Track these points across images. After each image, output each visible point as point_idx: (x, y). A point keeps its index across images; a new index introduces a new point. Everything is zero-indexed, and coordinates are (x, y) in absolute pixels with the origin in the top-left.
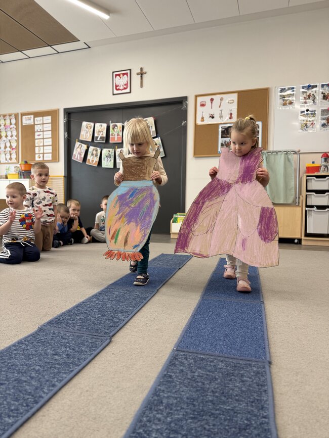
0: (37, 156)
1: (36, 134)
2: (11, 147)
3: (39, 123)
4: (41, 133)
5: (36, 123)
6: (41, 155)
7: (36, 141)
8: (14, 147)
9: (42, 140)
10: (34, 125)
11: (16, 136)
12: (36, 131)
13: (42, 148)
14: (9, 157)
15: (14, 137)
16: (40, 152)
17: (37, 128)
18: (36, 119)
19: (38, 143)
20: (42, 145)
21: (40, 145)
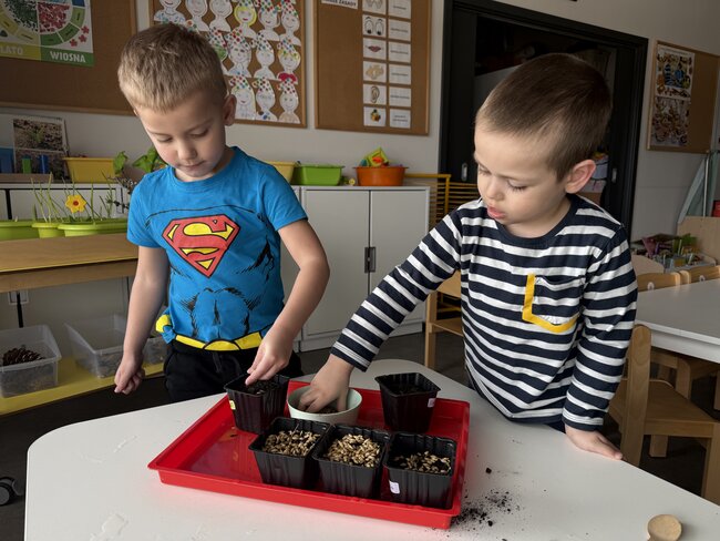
0: (368, 112)
2: (276, 67)
4: (382, 44)
5: (365, 7)
6: (382, 112)
7: (366, 65)
8: (289, 71)
11: (297, 34)
12: (365, 33)
13: (382, 89)
14: (272, 102)
15: (289, 34)
16: (378, 102)
17: (368, 24)
19: (369, 73)
20: (384, 80)
21: (378, 80)
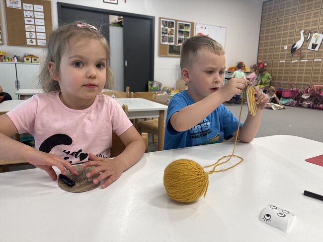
0: (28, 41)
1: (26, 19)
3: (28, 9)
4: (33, 20)
5: (25, 8)
6: (34, 41)
7: (26, 26)
9: (34, 26)
10: (23, 10)
12: (25, 16)
13: (34, 34)
16: (32, 37)
17: (25, 14)
18: (24, 4)
19: (28, 28)
20: (34, 31)
21: (32, 31)
